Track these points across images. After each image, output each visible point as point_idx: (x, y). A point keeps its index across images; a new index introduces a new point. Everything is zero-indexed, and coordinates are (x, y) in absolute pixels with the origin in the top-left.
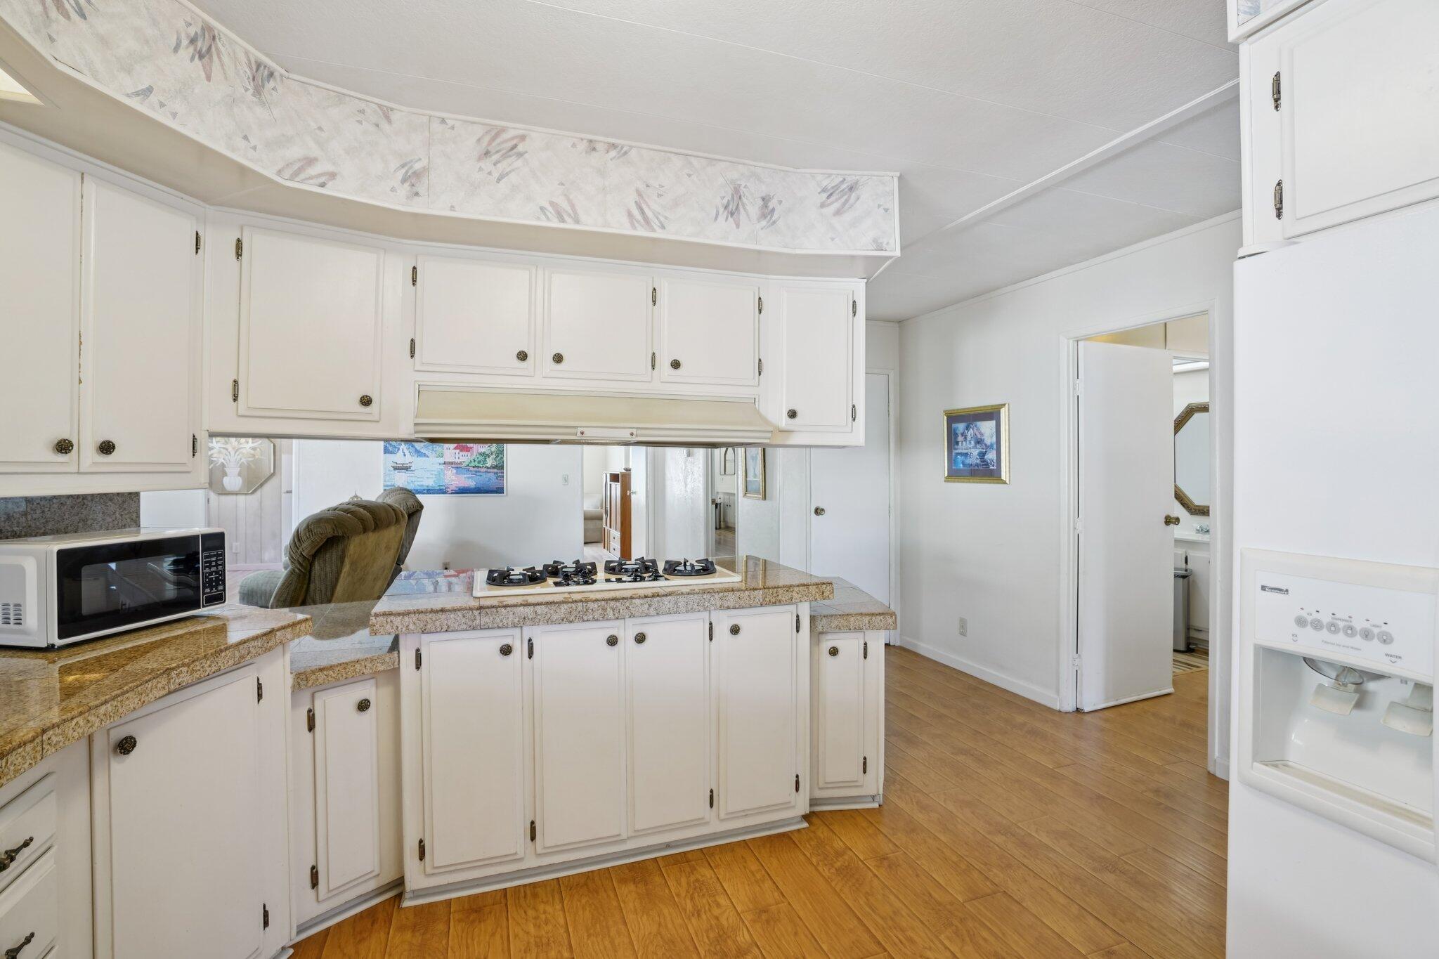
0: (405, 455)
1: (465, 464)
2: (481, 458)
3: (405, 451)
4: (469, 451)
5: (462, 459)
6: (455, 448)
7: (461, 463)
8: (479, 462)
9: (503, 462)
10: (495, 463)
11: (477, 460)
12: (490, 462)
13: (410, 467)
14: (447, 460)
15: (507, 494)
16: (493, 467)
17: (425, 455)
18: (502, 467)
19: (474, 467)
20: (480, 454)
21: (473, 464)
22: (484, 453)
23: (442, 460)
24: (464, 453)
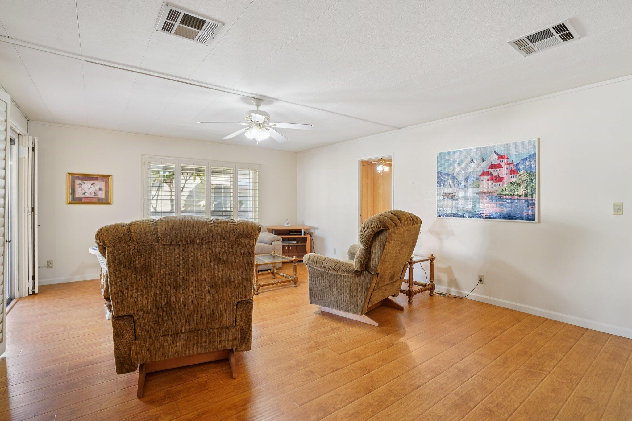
0: (451, 187)
1: (497, 194)
2: (513, 187)
3: (451, 184)
4: (501, 181)
5: (495, 189)
6: (488, 180)
7: (493, 192)
8: (510, 191)
9: (535, 190)
10: (526, 192)
11: (509, 189)
12: (520, 190)
13: (454, 196)
14: (482, 190)
15: (539, 222)
16: (523, 195)
17: (465, 187)
18: (533, 195)
19: (505, 195)
20: (511, 183)
21: (504, 193)
22: (515, 182)
23: (478, 190)
24: (496, 183)
